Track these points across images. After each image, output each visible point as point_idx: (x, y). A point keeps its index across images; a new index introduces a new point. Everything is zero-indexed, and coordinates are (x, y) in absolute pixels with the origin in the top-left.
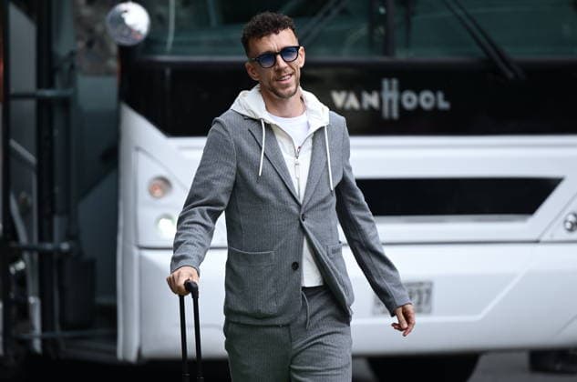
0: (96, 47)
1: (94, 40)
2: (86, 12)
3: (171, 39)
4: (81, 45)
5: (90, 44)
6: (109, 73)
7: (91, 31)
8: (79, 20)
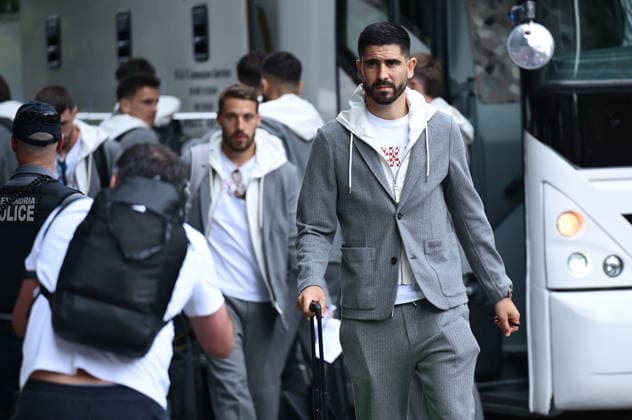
0: (496, 72)
1: (494, 65)
2: (485, 34)
3: (577, 61)
4: (480, 70)
5: (489, 69)
6: (511, 101)
7: (491, 54)
8: (477, 43)
